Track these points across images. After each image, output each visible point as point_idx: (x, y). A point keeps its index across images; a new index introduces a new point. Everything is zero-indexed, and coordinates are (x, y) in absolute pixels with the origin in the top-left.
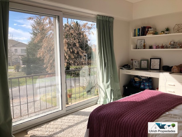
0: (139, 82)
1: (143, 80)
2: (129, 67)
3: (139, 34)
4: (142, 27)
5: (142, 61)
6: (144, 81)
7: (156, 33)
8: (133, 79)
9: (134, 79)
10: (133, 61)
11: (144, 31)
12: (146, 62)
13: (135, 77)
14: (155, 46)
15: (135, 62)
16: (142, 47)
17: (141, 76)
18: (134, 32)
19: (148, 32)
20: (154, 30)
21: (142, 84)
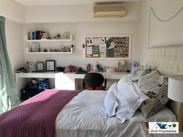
0: (36, 84)
1: (40, 82)
2: (25, 70)
3: (34, 38)
4: (36, 31)
5: (38, 64)
6: (42, 83)
7: (49, 38)
8: (30, 81)
9: (32, 82)
10: (29, 64)
11: (38, 35)
12: (42, 64)
13: (32, 79)
14: (49, 50)
15: (31, 65)
16: (37, 50)
17: (38, 78)
18: (28, 35)
19: (42, 36)
20: (47, 35)
21: (40, 85)
